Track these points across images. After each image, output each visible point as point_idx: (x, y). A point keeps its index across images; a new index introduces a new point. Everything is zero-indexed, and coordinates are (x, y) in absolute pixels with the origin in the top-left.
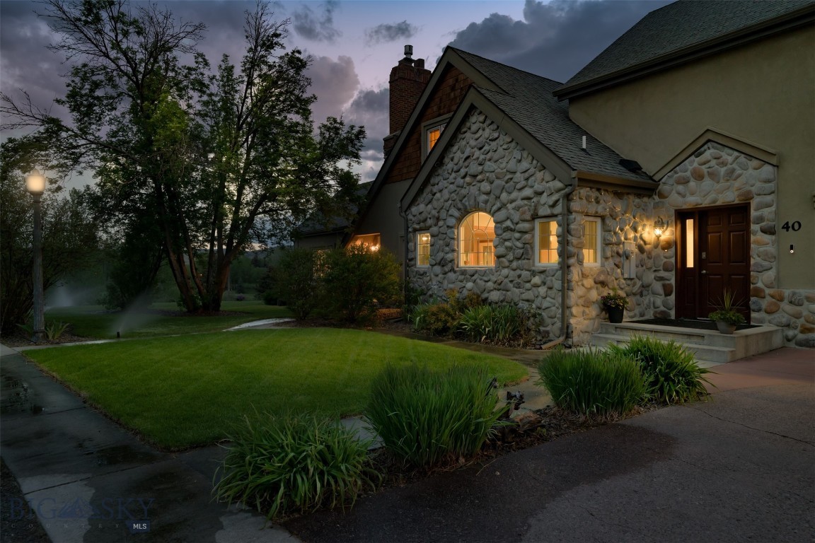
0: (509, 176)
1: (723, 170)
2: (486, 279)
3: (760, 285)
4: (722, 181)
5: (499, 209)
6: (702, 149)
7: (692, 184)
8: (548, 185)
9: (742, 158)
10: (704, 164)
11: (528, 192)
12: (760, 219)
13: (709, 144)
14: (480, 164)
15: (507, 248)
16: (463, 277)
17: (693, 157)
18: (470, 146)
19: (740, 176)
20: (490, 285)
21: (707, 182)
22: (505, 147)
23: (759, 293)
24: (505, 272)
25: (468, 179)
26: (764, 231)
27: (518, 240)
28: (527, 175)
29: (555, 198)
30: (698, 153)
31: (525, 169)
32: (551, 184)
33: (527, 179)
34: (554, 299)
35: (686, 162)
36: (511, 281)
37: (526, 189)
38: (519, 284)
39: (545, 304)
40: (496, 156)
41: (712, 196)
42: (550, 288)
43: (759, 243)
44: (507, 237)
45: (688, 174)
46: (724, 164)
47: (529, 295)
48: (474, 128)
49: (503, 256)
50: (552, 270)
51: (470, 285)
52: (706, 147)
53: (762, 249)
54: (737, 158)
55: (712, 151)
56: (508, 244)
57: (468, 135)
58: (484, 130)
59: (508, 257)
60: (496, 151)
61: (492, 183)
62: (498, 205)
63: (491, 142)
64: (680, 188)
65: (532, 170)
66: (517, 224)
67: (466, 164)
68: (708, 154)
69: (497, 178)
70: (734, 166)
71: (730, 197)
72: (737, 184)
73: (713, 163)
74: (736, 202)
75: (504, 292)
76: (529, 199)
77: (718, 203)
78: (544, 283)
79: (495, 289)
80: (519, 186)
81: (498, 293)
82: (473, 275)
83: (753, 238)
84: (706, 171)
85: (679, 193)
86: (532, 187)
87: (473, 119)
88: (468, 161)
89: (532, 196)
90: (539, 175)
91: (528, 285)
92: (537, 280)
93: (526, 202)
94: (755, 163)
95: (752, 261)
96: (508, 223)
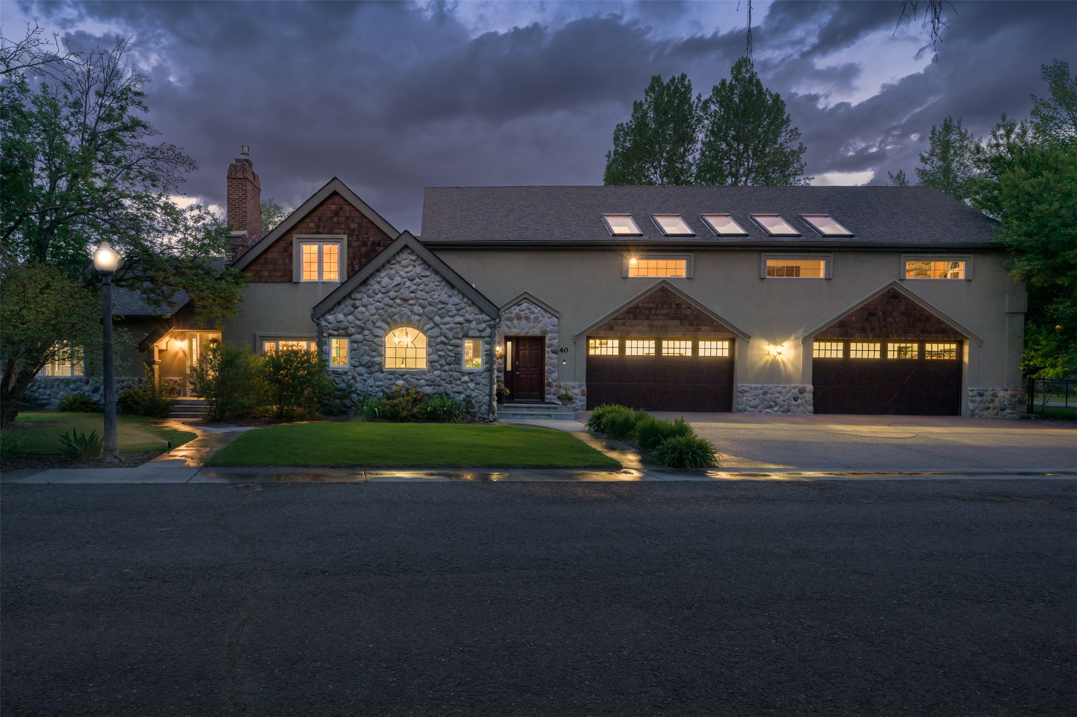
0: (441, 306)
1: (532, 316)
2: (419, 378)
3: (550, 380)
4: (532, 322)
5: (432, 328)
6: (521, 302)
7: (515, 321)
8: (477, 316)
9: (542, 311)
10: (522, 311)
11: (460, 319)
12: (551, 346)
13: (525, 300)
14: (412, 292)
15: (440, 356)
16: (392, 376)
17: (515, 306)
18: (400, 276)
19: (541, 320)
20: (422, 381)
21: (524, 321)
22: (438, 284)
23: (550, 385)
24: (437, 373)
25: (398, 301)
26: (553, 352)
27: (450, 351)
28: (458, 307)
29: (483, 325)
30: (518, 304)
31: (457, 303)
32: (480, 316)
33: (459, 310)
34: (481, 391)
35: (512, 308)
36: (443, 380)
37: (457, 316)
38: (450, 381)
39: (474, 394)
40: (427, 288)
41: (526, 330)
42: (477, 384)
43: (550, 358)
44: (441, 349)
45: (513, 315)
46: (533, 313)
47: (460, 388)
48: (404, 263)
49: (436, 362)
50: (480, 372)
51: (400, 382)
52: (523, 301)
53: (552, 361)
54: (540, 311)
55: (526, 304)
56: (440, 353)
57: (397, 266)
58: (414, 266)
59: (440, 362)
60: (427, 285)
61: (424, 307)
62: (432, 324)
63: (422, 278)
64: (508, 323)
65: (463, 305)
66: (451, 340)
67: (397, 289)
68: (524, 305)
69: (430, 305)
70: (539, 315)
71: (536, 332)
72: (540, 325)
73: (527, 311)
74: (539, 335)
75: (437, 387)
76: (461, 323)
77: (529, 335)
78: (472, 381)
79: (427, 385)
80: (450, 314)
81: (431, 388)
82: (404, 375)
83: (547, 355)
84: (523, 315)
85: (507, 326)
86: (462, 316)
87: (405, 255)
88: (399, 287)
89: (464, 322)
90: (468, 309)
91: (458, 382)
92: (466, 378)
93: (458, 326)
94: (548, 315)
95: (546, 368)
96: (443, 339)
